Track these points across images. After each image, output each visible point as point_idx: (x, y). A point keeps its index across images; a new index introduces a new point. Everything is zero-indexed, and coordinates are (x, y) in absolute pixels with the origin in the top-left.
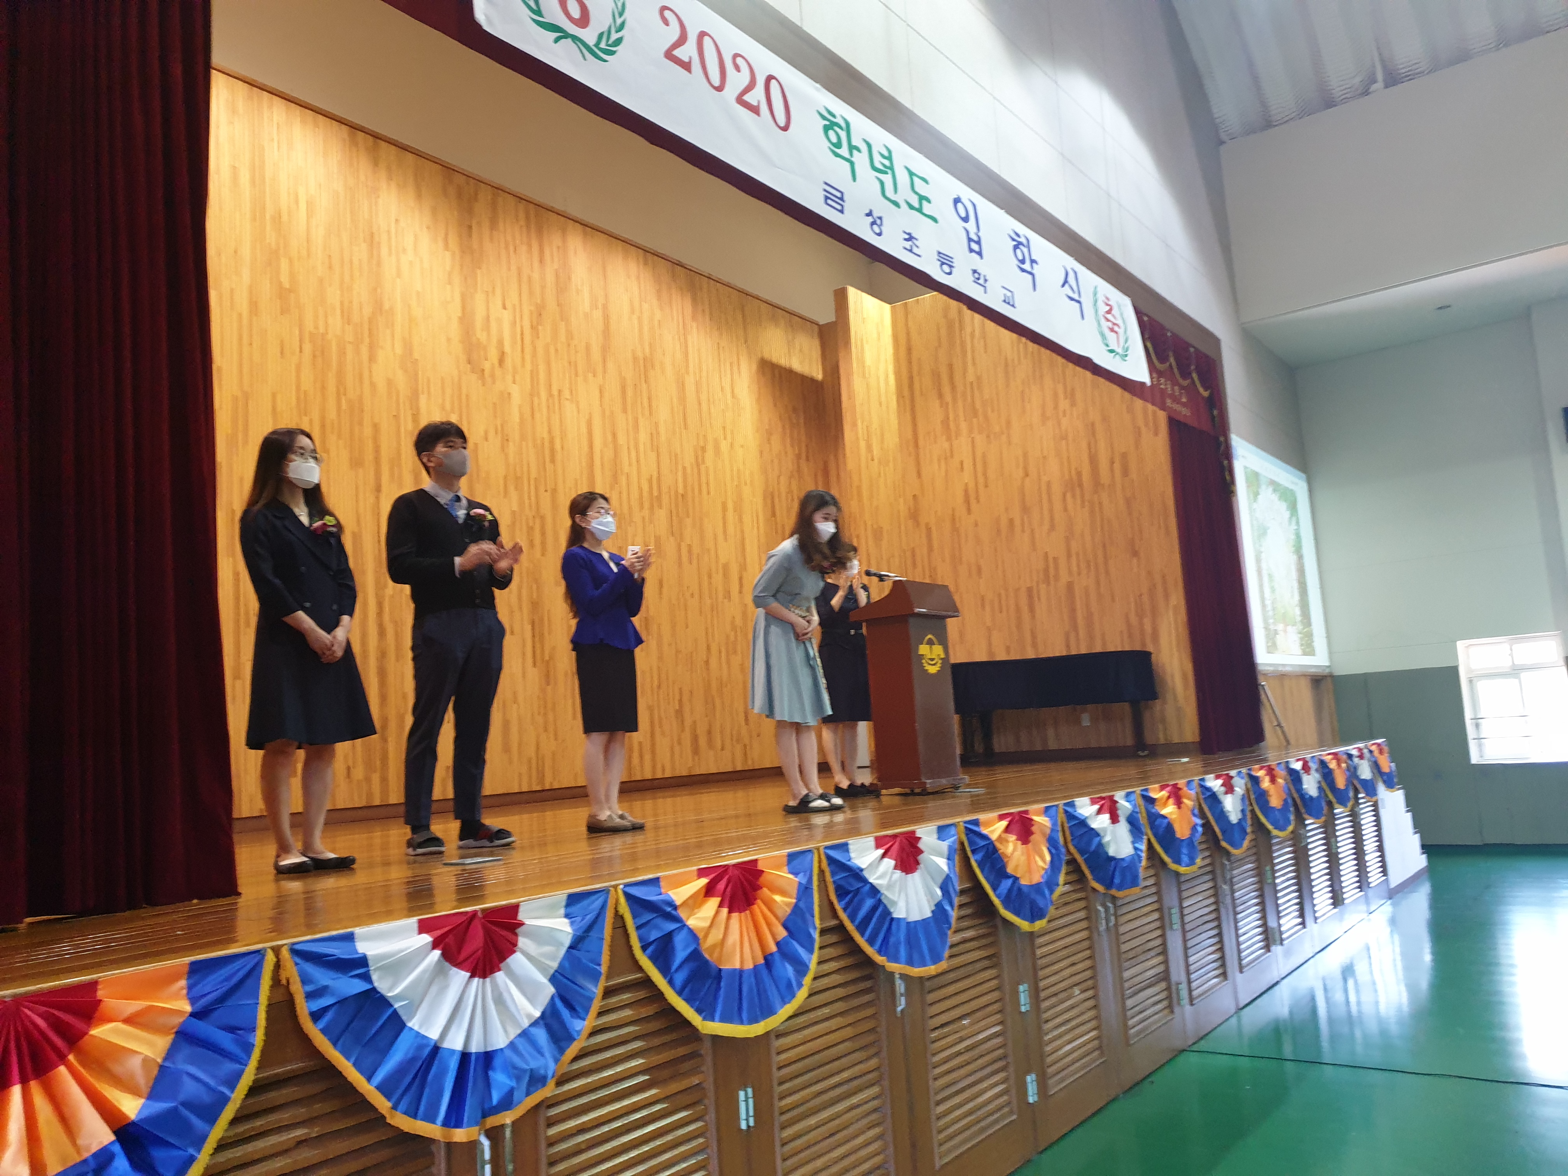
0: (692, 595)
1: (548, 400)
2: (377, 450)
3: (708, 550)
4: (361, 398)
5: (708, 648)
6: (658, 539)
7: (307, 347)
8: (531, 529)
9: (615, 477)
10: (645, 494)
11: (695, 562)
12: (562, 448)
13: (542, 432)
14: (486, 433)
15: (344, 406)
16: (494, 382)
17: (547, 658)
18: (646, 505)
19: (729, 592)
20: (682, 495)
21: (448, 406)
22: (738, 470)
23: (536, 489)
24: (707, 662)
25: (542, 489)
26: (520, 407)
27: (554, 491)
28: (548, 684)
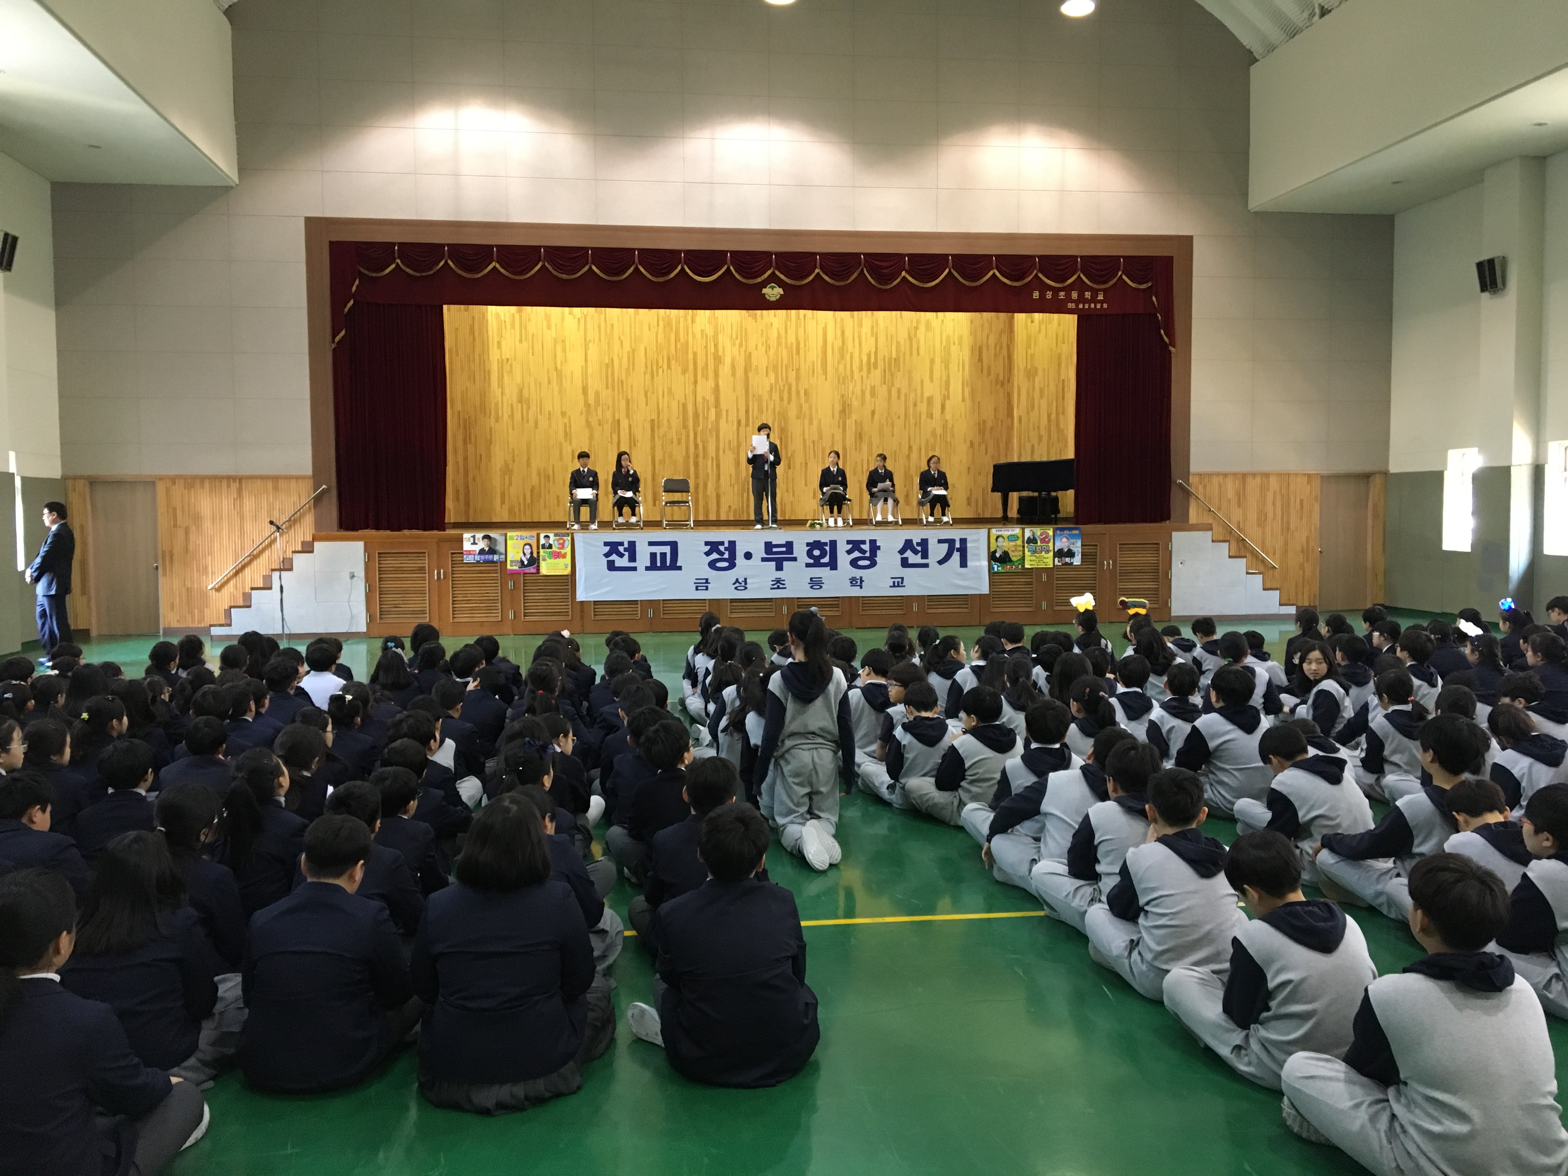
0: (899, 418)
1: (797, 322)
2: (695, 364)
3: (915, 390)
4: (687, 342)
5: (910, 448)
6: (873, 389)
7: (661, 323)
8: (781, 392)
9: (842, 356)
10: (864, 362)
11: (903, 397)
12: (805, 346)
13: (792, 339)
14: (756, 346)
15: (679, 346)
16: (762, 319)
17: (789, 455)
18: (865, 368)
19: (932, 414)
20: (895, 359)
21: (734, 337)
22: (948, 338)
23: (787, 370)
24: (908, 457)
25: (790, 369)
26: (778, 329)
27: (798, 370)
28: (789, 468)
